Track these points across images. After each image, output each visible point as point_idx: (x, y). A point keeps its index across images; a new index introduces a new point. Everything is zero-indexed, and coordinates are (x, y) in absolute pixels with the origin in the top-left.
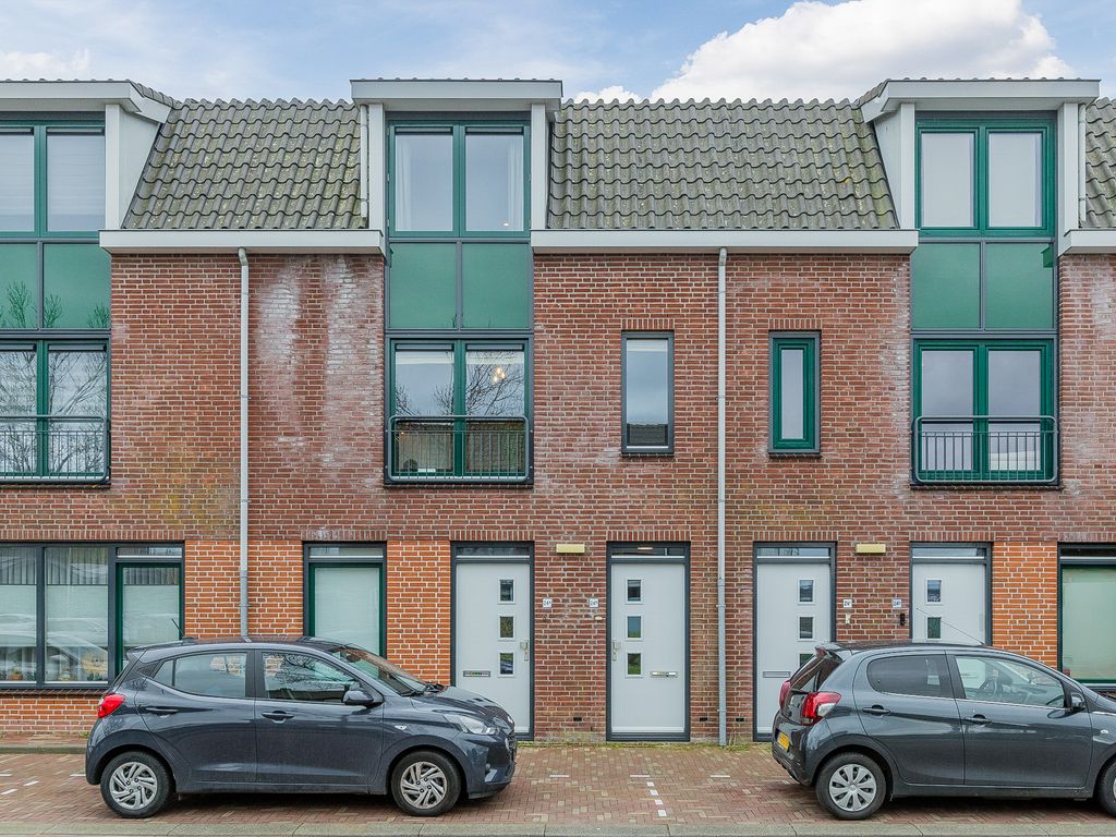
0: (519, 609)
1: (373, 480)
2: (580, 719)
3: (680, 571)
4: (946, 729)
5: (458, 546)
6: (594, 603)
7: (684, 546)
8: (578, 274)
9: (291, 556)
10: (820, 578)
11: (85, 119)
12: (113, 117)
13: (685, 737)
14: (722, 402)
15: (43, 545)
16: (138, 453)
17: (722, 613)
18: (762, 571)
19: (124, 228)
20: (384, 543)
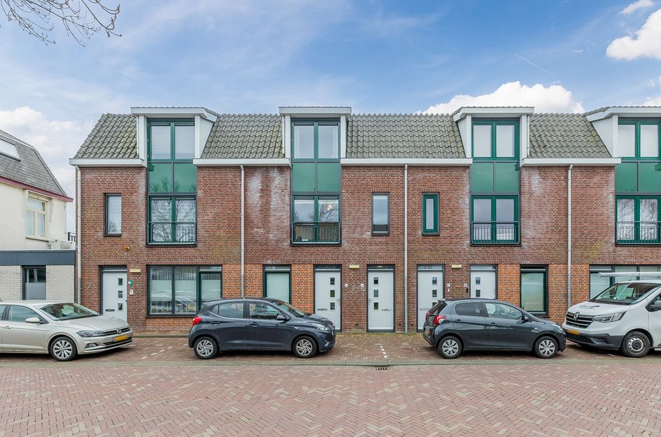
0: (337, 287)
1: (287, 244)
2: (358, 325)
3: (392, 274)
4: (482, 328)
5: (316, 266)
6: (362, 285)
7: (393, 266)
8: (357, 173)
9: (258, 271)
10: (439, 276)
11: (188, 121)
12: (197, 119)
13: (394, 331)
14: (406, 216)
15: (174, 266)
16: (207, 234)
17: (406, 289)
18: (419, 274)
19: (201, 157)
20: (291, 265)
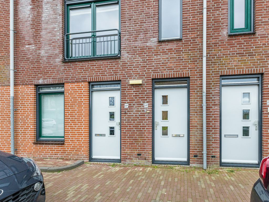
0: (116, 109)
1: (59, 59)
2: (140, 155)
3: (185, 91)
5: (92, 84)
6: (146, 105)
7: (186, 79)
9: (30, 91)
13: (188, 163)
14: (205, 11)
17: (204, 108)
18: (224, 90)
20: (63, 84)
